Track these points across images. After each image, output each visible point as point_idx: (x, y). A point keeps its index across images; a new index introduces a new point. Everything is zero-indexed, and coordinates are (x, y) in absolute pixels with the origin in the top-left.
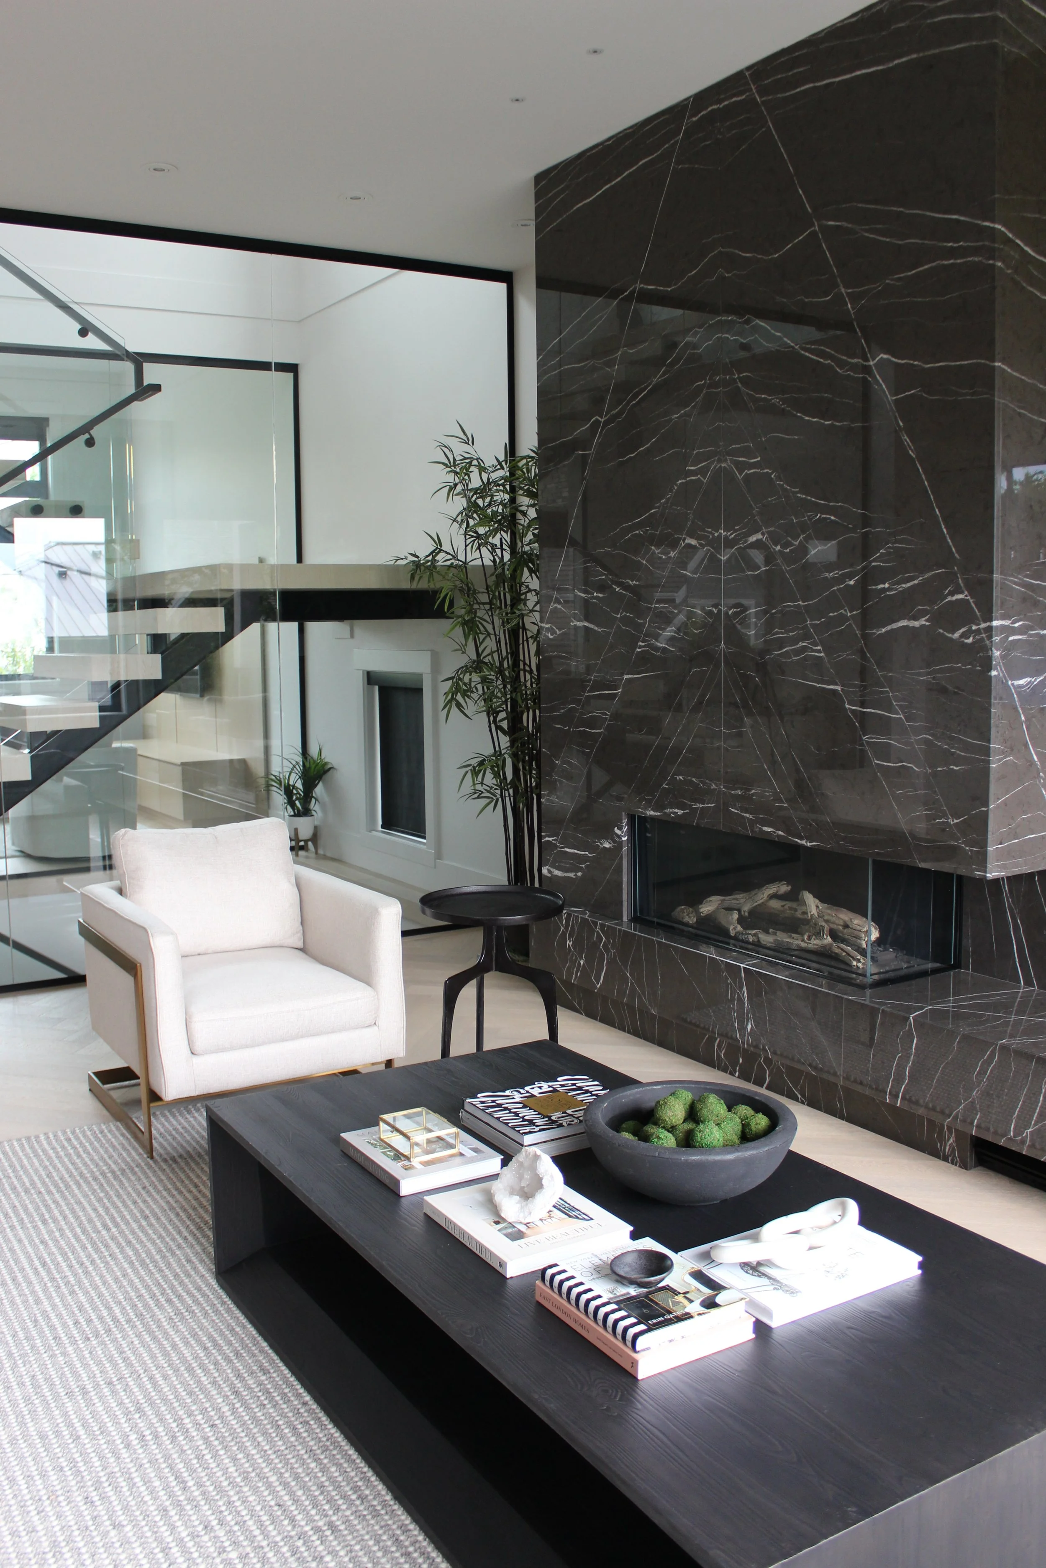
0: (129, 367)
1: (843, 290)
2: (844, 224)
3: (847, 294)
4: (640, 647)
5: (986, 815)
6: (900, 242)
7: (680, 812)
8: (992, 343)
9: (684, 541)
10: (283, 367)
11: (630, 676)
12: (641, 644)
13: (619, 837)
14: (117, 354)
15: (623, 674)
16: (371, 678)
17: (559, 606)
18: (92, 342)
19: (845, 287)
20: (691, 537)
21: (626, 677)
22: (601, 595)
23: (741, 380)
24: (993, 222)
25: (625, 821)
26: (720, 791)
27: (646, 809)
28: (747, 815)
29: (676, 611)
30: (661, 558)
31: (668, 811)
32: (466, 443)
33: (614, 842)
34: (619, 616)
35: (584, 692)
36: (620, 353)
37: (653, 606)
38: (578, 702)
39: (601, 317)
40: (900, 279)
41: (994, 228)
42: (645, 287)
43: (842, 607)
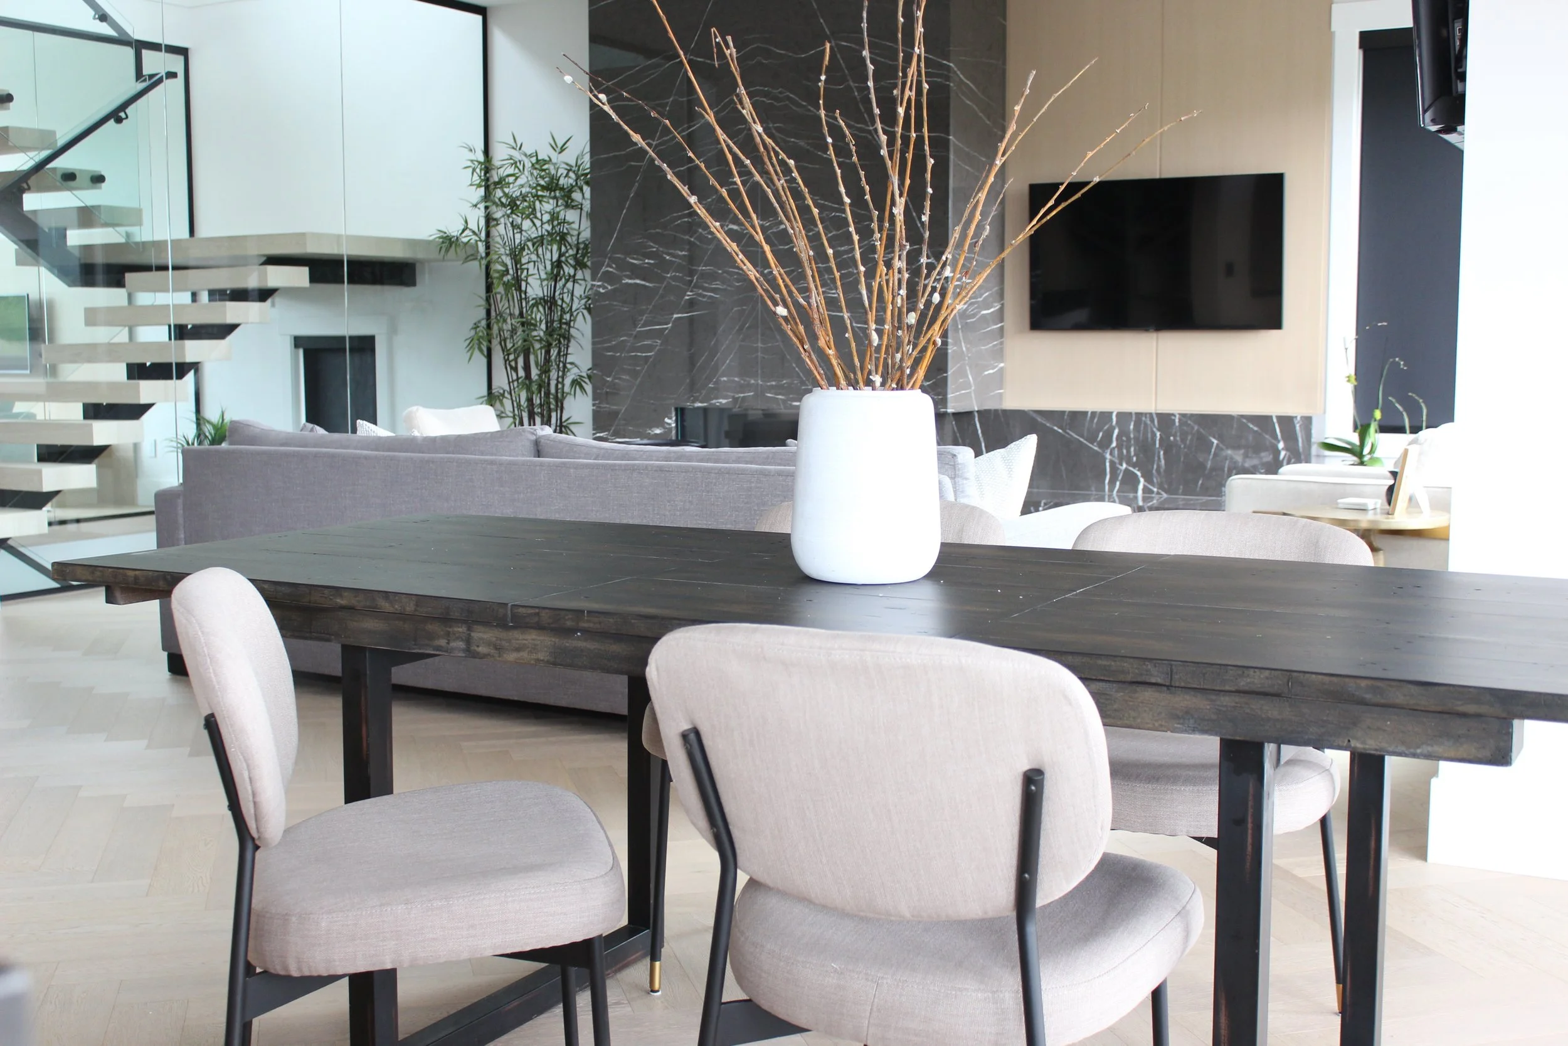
0: (129, 52)
1: (852, 84)
2: (853, 46)
3: (856, 87)
4: (688, 295)
5: (946, 378)
6: (891, 63)
7: (724, 401)
8: (948, 125)
9: (727, 226)
10: (173, 50)
11: (680, 315)
12: (689, 293)
13: (669, 424)
14: (122, 40)
15: (673, 314)
16: (298, 341)
17: (611, 270)
18: (105, 29)
19: (854, 82)
20: (734, 224)
21: (675, 316)
22: (652, 262)
23: (776, 128)
24: (949, 62)
25: (673, 414)
26: (758, 384)
27: (694, 402)
28: (780, 397)
29: (720, 272)
30: (707, 237)
31: (714, 401)
32: (513, 148)
33: (664, 428)
34: (669, 275)
35: (636, 327)
36: (671, 99)
37: (700, 268)
38: (630, 335)
39: (653, 74)
40: (890, 83)
41: (949, 66)
42: (695, 58)
43: (851, 267)
